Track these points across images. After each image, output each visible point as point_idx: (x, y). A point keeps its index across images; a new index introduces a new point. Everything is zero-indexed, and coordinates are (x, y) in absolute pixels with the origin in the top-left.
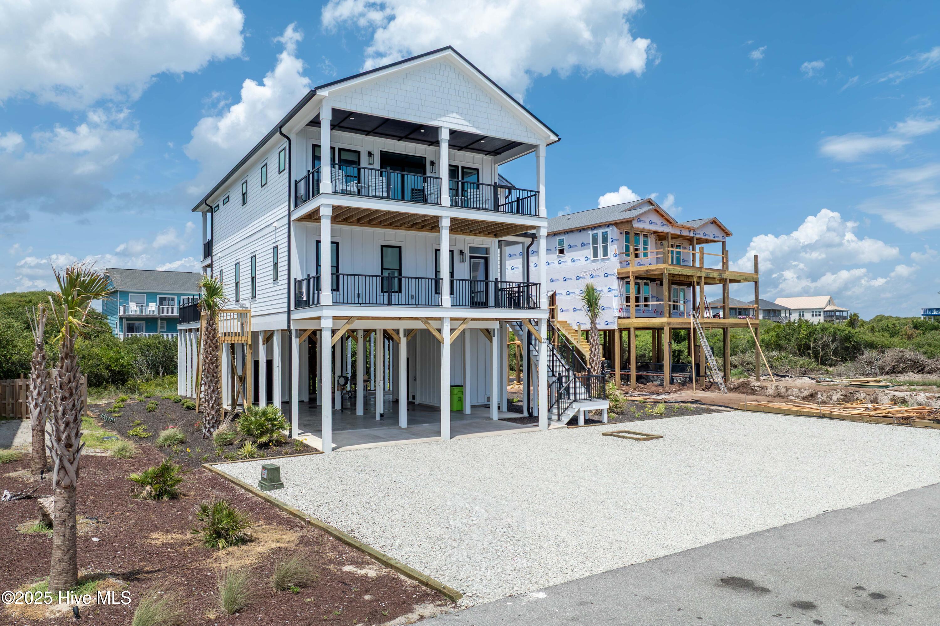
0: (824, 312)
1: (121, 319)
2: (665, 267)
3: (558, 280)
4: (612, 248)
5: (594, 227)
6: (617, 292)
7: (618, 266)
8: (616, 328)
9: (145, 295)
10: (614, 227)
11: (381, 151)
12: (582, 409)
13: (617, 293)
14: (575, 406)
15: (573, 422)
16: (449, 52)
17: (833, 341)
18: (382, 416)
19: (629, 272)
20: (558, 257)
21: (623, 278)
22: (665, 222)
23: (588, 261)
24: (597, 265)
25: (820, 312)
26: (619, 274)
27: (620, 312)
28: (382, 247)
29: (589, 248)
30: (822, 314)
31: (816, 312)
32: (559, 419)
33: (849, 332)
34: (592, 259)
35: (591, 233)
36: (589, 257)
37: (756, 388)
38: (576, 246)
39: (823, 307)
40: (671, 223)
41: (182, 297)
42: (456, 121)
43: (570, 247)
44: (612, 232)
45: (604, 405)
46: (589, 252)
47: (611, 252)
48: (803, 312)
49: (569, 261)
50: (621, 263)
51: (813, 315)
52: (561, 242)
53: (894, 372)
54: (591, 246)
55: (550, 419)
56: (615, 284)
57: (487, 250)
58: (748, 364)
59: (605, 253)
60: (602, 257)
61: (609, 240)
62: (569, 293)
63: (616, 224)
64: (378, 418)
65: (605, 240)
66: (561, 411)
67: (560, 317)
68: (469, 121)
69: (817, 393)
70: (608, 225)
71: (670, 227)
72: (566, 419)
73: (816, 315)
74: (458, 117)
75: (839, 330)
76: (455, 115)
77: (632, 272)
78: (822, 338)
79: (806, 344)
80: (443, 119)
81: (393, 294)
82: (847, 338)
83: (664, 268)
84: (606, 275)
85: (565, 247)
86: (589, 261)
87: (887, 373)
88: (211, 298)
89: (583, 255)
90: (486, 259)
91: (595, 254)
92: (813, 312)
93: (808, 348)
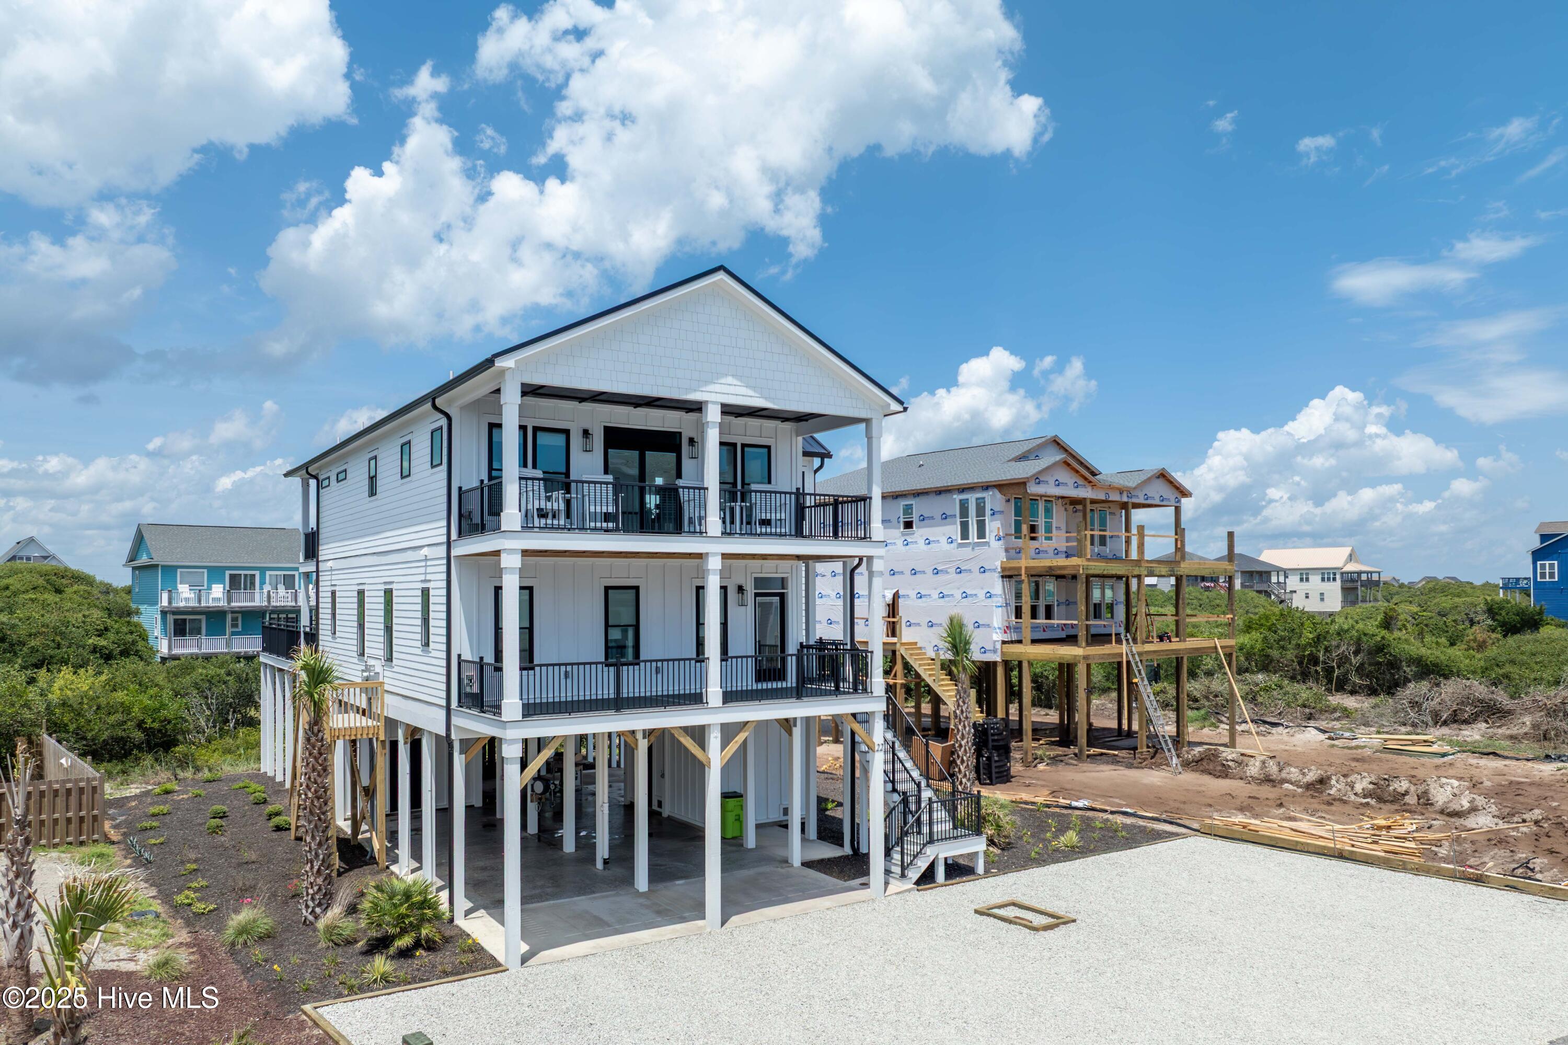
0: (1342, 574)
1: (164, 613)
2: (1080, 563)
3: (902, 573)
4: (994, 526)
5: (962, 489)
6: (1000, 599)
7: (1002, 556)
8: (999, 659)
9: (205, 571)
10: (996, 491)
11: (605, 427)
12: (942, 856)
13: (1000, 601)
14: (931, 852)
15: (927, 877)
16: (721, 276)
17: (1356, 653)
18: (606, 862)
19: (1020, 568)
20: (903, 535)
21: (1008, 575)
22: (1081, 481)
23: (952, 545)
24: (967, 552)
25: (1335, 574)
26: (1003, 569)
27: (1005, 632)
28: (607, 589)
29: (955, 523)
30: (1338, 577)
31: (1329, 573)
32: (903, 875)
33: (1383, 638)
34: (960, 541)
35: (957, 497)
36: (954, 538)
37: (1230, 763)
38: (932, 518)
39: (1340, 565)
40: (1090, 482)
41: (268, 573)
42: (732, 390)
43: (923, 518)
44: (993, 499)
45: (978, 845)
46: (955, 530)
47: (991, 531)
48: (1307, 574)
49: (921, 542)
50: (1007, 550)
51: (1323, 579)
52: (908, 510)
53: (1455, 721)
54: (958, 520)
55: (888, 872)
56: (997, 586)
57: (783, 582)
58: (1216, 696)
59: (981, 534)
60: (976, 540)
61: (988, 512)
62: (920, 596)
63: (1000, 486)
64: (599, 865)
65: (981, 511)
66: (907, 859)
67: (907, 635)
68: (754, 388)
69: (1329, 778)
70: (986, 487)
71: (1089, 489)
72: (914, 874)
73: (1329, 579)
74: (735, 382)
75: (1365, 635)
76: (730, 380)
77: (1026, 568)
78: (1338, 647)
79: (1311, 654)
80: (711, 387)
81: (625, 668)
82: (1380, 648)
83: (1079, 566)
84: (983, 570)
85: (915, 519)
86: (954, 545)
87: (1445, 723)
88: (316, 687)
89: (944, 535)
90: (782, 597)
91: (965, 535)
92: (1323, 574)
93: (1314, 660)
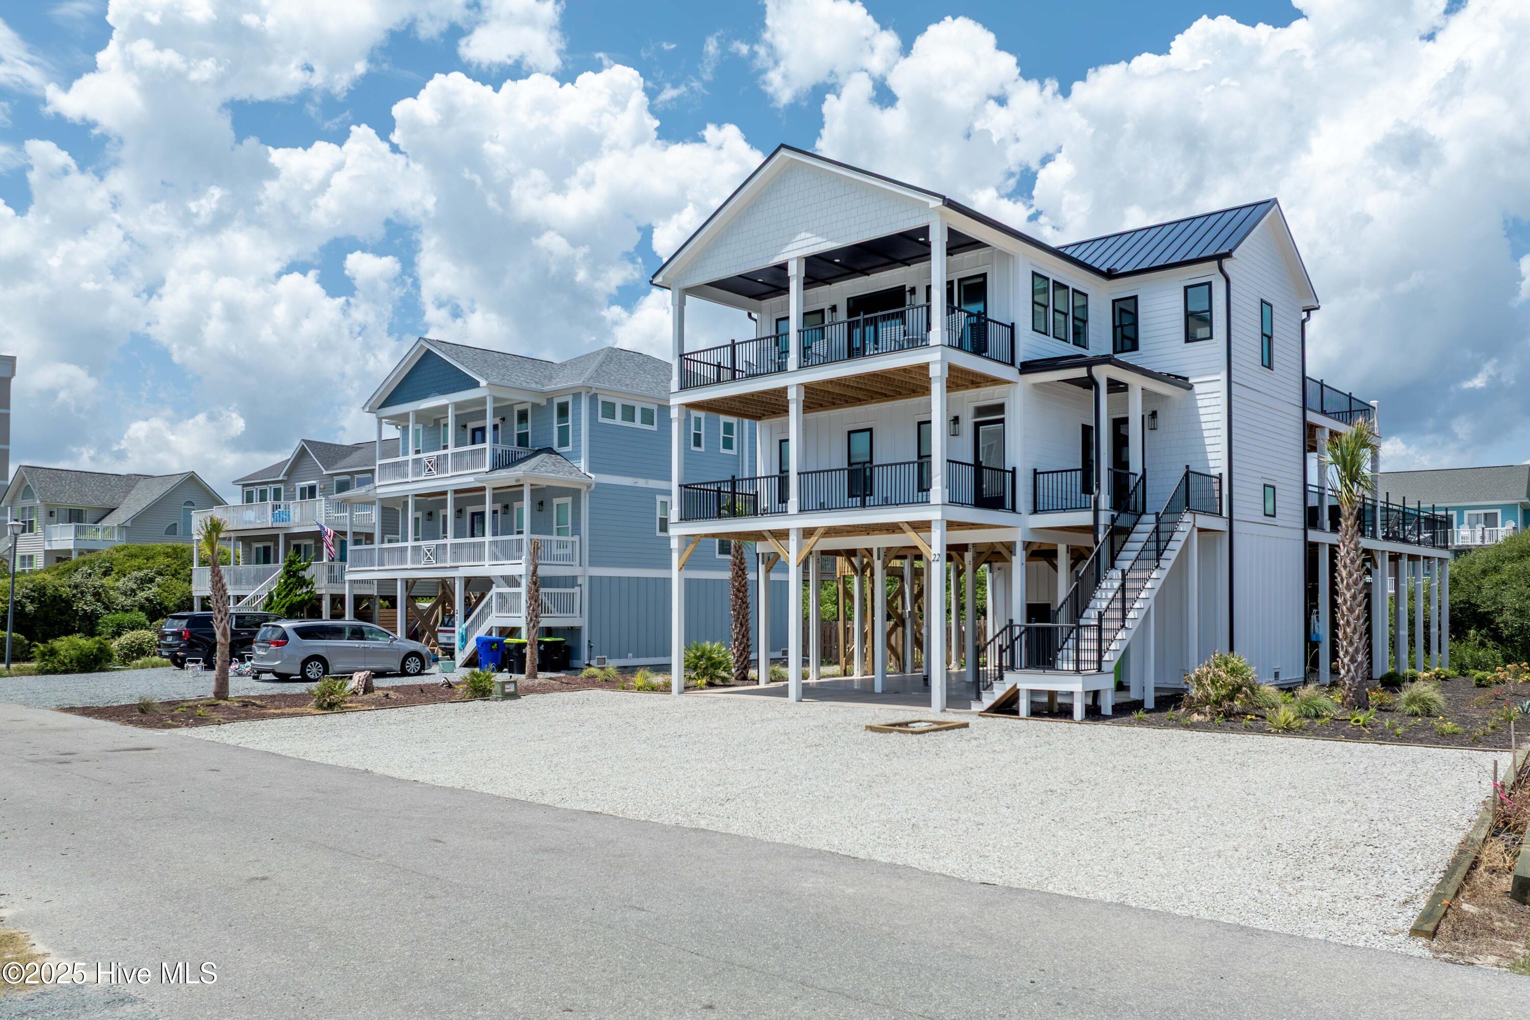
11: (847, 299)
15: (1014, 709)
16: (781, 153)
28: (848, 433)
42: (805, 243)
68: (822, 235)
74: (809, 235)
76: (803, 235)
80: (789, 247)
